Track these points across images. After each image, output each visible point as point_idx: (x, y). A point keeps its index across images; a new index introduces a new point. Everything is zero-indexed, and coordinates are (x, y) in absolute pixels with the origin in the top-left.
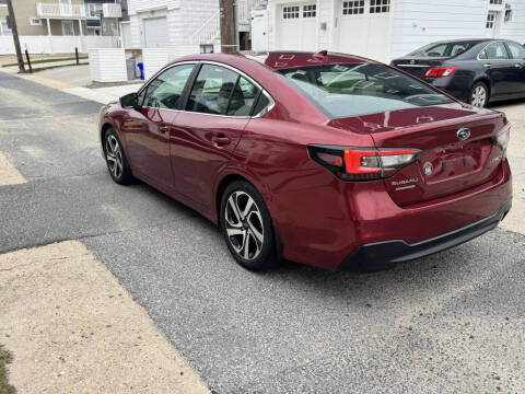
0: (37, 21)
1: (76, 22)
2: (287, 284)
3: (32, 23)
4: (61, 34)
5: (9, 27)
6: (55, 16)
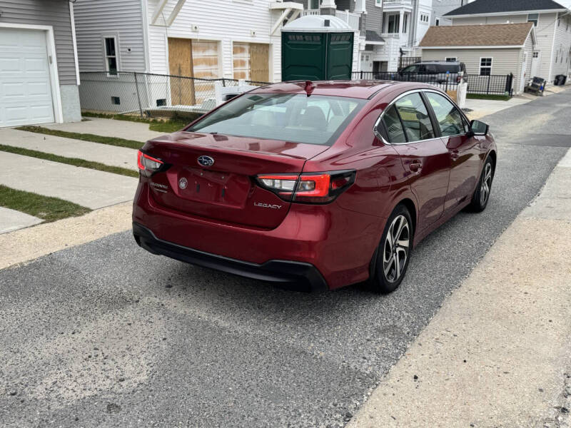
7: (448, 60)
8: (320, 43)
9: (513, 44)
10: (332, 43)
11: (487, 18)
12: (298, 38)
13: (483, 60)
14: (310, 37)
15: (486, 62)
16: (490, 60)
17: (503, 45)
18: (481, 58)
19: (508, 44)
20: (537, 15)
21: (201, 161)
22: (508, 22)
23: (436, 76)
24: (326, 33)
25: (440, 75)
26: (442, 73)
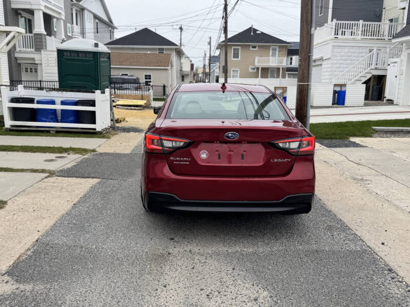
0: (254, 69)
1: (278, 69)
2: (161, 216)
3: (250, 70)
4: (267, 77)
5: (223, 72)
6: (265, 65)
7: (123, 75)
8: (92, 59)
9: (163, 66)
10: (101, 59)
11: (133, 49)
12: (72, 54)
13: (146, 76)
14: (84, 55)
15: (148, 77)
16: (150, 76)
17: (156, 66)
18: (144, 74)
19: (159, 66)
20: (163, 49)
21: (228, 137)
22: (149, 52)
23: (123, 85)
24: (97, 52)
25: (125, 85)
26: (126, 83)
